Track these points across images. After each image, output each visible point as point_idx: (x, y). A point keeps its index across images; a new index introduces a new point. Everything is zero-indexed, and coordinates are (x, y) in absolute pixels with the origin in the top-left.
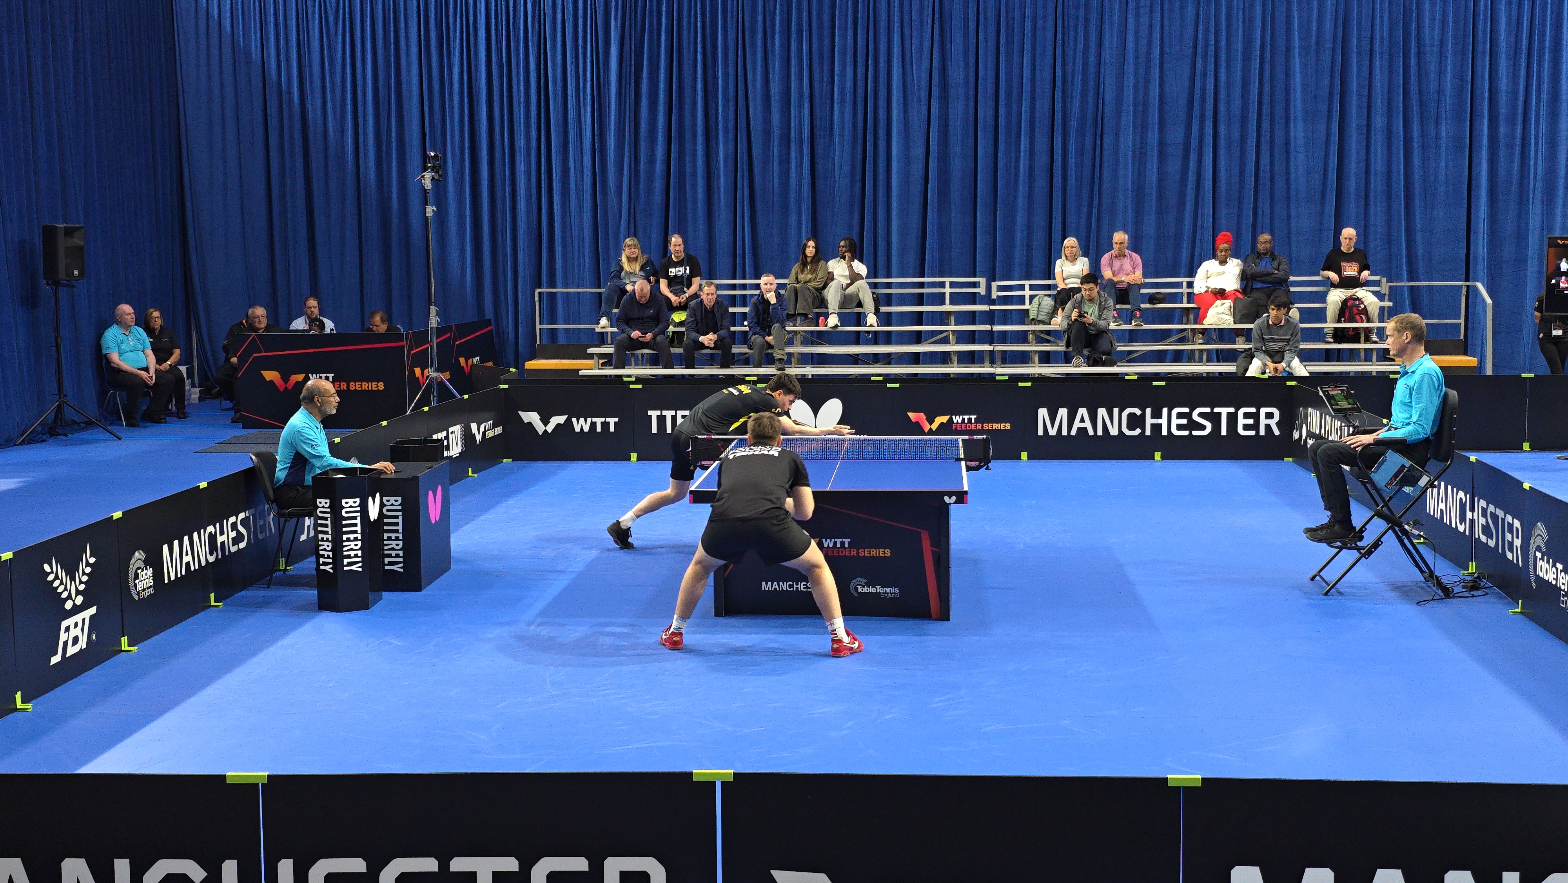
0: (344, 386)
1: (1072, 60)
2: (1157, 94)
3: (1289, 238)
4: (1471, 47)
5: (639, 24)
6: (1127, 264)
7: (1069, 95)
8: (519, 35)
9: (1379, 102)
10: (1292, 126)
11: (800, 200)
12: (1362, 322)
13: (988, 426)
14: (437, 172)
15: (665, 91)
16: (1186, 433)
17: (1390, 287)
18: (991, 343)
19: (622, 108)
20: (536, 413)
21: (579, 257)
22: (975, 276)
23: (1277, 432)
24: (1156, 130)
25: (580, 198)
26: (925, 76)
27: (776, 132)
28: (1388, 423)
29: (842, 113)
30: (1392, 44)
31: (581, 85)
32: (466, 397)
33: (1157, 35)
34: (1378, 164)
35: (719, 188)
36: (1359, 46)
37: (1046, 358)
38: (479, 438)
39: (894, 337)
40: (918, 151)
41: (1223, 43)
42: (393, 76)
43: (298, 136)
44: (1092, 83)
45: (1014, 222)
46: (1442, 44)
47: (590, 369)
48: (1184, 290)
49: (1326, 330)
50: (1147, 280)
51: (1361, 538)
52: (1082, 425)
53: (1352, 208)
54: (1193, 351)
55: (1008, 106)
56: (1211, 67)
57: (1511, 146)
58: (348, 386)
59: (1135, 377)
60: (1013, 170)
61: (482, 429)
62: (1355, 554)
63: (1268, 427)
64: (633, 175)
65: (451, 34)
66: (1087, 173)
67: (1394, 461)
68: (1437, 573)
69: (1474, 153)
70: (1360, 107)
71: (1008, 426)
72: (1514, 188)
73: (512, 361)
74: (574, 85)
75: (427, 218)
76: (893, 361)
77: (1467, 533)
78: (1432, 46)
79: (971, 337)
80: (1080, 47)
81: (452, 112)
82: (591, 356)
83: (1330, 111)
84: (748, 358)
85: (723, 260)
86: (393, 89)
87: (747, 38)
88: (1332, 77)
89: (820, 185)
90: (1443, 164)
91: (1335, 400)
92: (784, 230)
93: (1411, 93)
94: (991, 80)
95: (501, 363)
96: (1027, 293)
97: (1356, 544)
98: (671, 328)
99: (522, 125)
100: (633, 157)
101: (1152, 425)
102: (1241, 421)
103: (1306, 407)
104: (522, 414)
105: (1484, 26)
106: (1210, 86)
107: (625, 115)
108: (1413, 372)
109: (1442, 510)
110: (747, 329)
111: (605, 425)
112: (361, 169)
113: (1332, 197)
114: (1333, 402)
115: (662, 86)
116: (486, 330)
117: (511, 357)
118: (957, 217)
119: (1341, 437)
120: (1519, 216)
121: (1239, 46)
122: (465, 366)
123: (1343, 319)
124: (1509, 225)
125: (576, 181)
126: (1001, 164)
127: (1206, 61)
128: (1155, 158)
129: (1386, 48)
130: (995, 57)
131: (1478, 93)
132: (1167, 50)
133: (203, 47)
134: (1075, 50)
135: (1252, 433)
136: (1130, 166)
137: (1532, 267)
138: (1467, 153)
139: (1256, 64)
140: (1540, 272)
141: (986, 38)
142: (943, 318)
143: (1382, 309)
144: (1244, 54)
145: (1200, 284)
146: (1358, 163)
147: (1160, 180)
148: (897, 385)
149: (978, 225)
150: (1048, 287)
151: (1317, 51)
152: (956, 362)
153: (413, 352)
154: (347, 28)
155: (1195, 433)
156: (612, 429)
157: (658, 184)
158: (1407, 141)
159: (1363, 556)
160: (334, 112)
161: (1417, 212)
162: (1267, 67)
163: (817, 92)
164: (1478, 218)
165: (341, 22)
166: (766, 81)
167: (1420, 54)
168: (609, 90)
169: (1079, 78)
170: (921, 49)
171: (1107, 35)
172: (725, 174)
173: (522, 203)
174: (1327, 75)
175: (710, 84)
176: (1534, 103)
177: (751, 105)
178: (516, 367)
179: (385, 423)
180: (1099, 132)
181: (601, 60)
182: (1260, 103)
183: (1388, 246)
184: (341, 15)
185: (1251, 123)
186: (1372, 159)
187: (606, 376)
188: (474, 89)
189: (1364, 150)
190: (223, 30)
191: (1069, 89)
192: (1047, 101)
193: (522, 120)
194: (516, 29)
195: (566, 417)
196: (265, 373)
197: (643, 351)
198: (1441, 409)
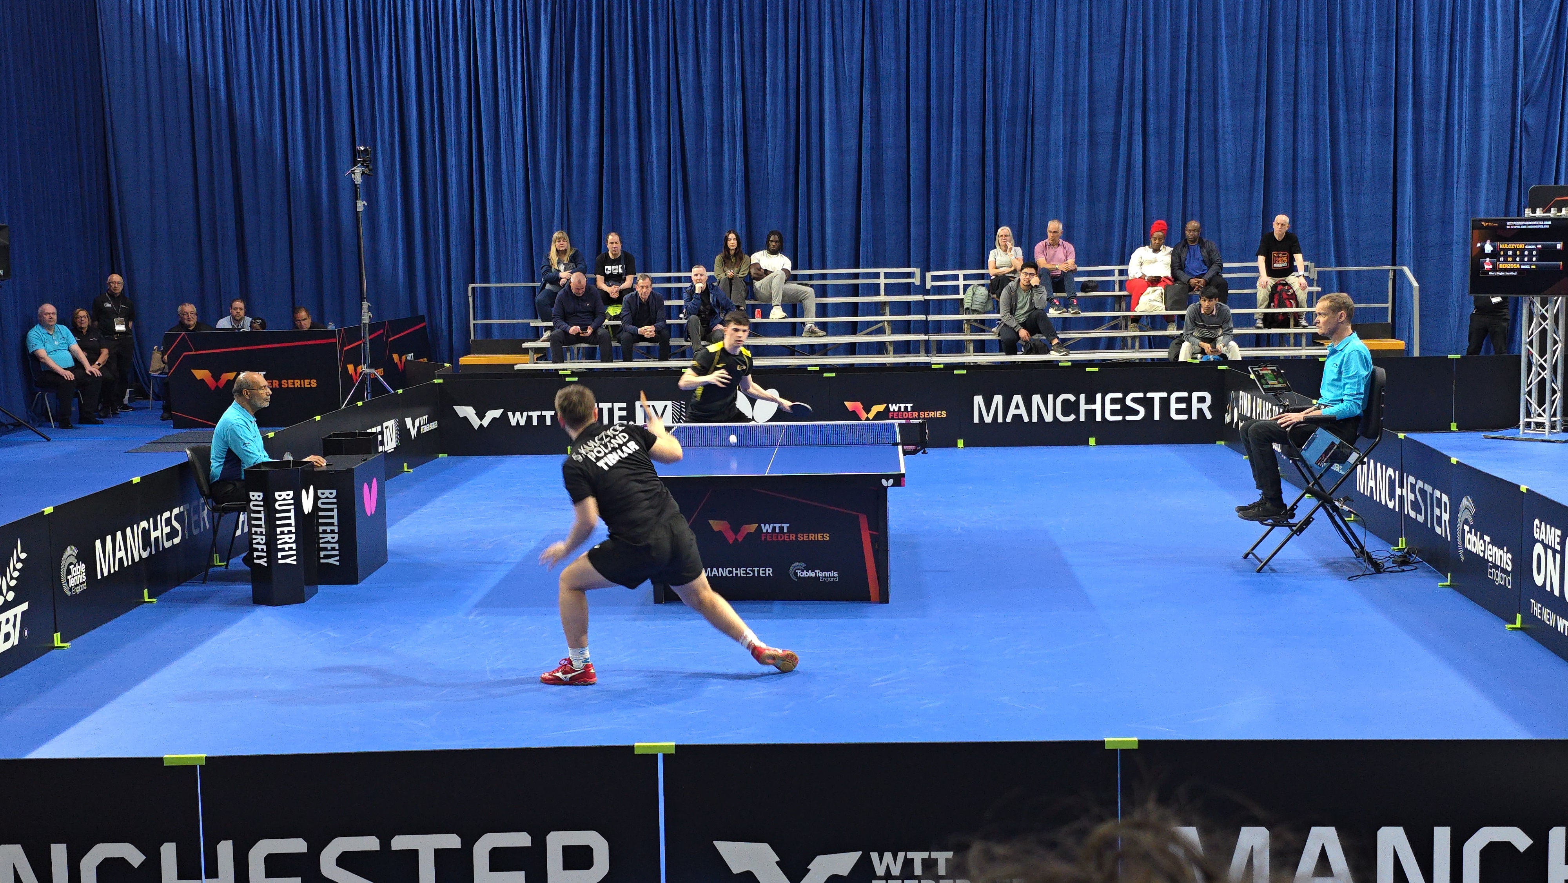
1: (1001, 50)
2: (1087, 84)
3: (1219, 224)
4: (1395, 33)
6: (1060, 252)
7: (1000, 86)
8: (448, 29)
9: (1305, 89)
10: (1220, 114)
11: (734, 191)
12: (1292, 307)
13: (925, 414)
14: (367, 167)
15: (596, 84)
16: (1120, 418)
17: (1319, 272)
18: (926, 333)
19: (554, 103)
20: (471, 408)
21: (512, 252)
22: (909, 267)
23: (1209, 416)
24: (1086, 119)
25: (512, 194)
26: (856, 67)
27: (709, 123)
29: (774, 105)
30: (1317, 31)
31: (512, 79)
32: (400, 391)
33: (1085, 26)
34: (1305, 151)
35: (652, 180)
36: (1285, 33)
37: (981, 347)
38: (413, 433)
40: (851, 143)
41: (1151, 32)
42: (321, 72)
43: (225, 133)
44: (1022, 75)
45: (947, 212)
46: (1367, 31)
47: (525, 364)
49: (1256, 317)
50: (1080, 269)
52: (1017, 412)
53: (1280, 196)
54: (1124, 339)
55: (940, 97)
56: (1139, 56)
57: (1435, 131)
58: (280, 384)
59: (1069, 364)
60: (946, 161)
61: (417, 424)
62: (1286, 531)
63: (1200, 411)
64: (565, 168)
65: (380, 30)
66: (1019, 161)
67: (1324, 439)
68: (1367, 549)
69: (1399, 140)
70: (1287, 94)
71: (944, 414)
72: (1439, 174)
73: (446, 358)
74: (504, 78)
75: (357, 213)
76: (829, 352)
77: (1397, 510)
78: (1357, 32)
79: (906, 327)
80: (1010, 36)
81: (382, 109)
82: (526, 351)
83: (1257, 98)
85: (657, 253)
86: (321, 84)
87: (678, 30)
88: (1259, 66)
89: (754, 176)
90: (1369, 150)
91: (1265, 380)
92: (718, 221)
93: (1337, 80)
94: (922, 73)
95: (435, 358)
96: (961, 282)
98: (607, 322)
99: (453, 119)
100: (565, 149)
101: (1087, 412)
102: (1174, 406)
103: (1237, 391)
104: (456, 408)
105: (1406, 13)
106: (1139, 75)
107: (557, 107)
108: (1341, 352)
109: (1371, 488)
110: (684, 321)
111: (542, 419)
112: (290, 164)
113: (1260, 187)
114: (1263, 382)
115: (593, 79)
116: (419, 326)
117: (445, 353)
118: (890, 208)
120: (1445, 199)
121: (1166, 35)
122: (399, 363)
123: (1272, 304)
124: (1434, 210)
125: (509, 177)
126: (933, 154)
127: (1135, 49)
128: (1086, 147)
129: (1311, 35)
130: (925, 48)
131: (1402, 79)
132: (1096, 40)
133: (127, 44)
134: (1005, 41)
135: (1184, 417)
136: (1061, 155)
137: (1457, 251)
138: (1392, 138)
139: (1183, 53)
140: (1465, 256)
141: (916, 29)
142: (878, 309)
143: (1310, 294)
144: (1172, 42)
145: (1133, 272)
146: (1285, 150)
147: (1091, 169)
148: (834, 375)
149: (912, 216)
150: (982, 277)
151: (1245, 40)
152: (891, 353)
153: (345, 349)
154: (274, 21)
155: (1128, 418)
156: (548, 422)
157: (591, 177)
158: (1334, 127)
159: (1295, 533)
160: (262, 109)
161: (1344, 197)
162: (1195, 55)
163: (749, 84)
164: (1403, 202)
165: (267, 17)
166: (698, 73)
167: (1345, 41)
168: (540, 84)
169: (1009, 68)
170: (852, 41)
171: (1036, 25)
172: (658, 167)
173: (454, 198)
174: (1254, 62)
175: (641, 77)
176: (1457, 88)
177: (683, 97)
178: (450, 362)
179: (318, 418)
180: (1030, 120)
181: (531, 55)
182: (1188, 92)
183: (1315, 232)
184: (267, 10)
185: (1179, 111)
186: (1300, 143)
187: (542, 370)
188: (403, 84)
189: (1292, 137)
190: (147, 27)
191: (1000, 77)
192: (978, 90)
193: (452, 114)
194: (445, 23)
195: (502, 410)
196: (195, 371)
197: (579, 345)
198: (1369, 386)
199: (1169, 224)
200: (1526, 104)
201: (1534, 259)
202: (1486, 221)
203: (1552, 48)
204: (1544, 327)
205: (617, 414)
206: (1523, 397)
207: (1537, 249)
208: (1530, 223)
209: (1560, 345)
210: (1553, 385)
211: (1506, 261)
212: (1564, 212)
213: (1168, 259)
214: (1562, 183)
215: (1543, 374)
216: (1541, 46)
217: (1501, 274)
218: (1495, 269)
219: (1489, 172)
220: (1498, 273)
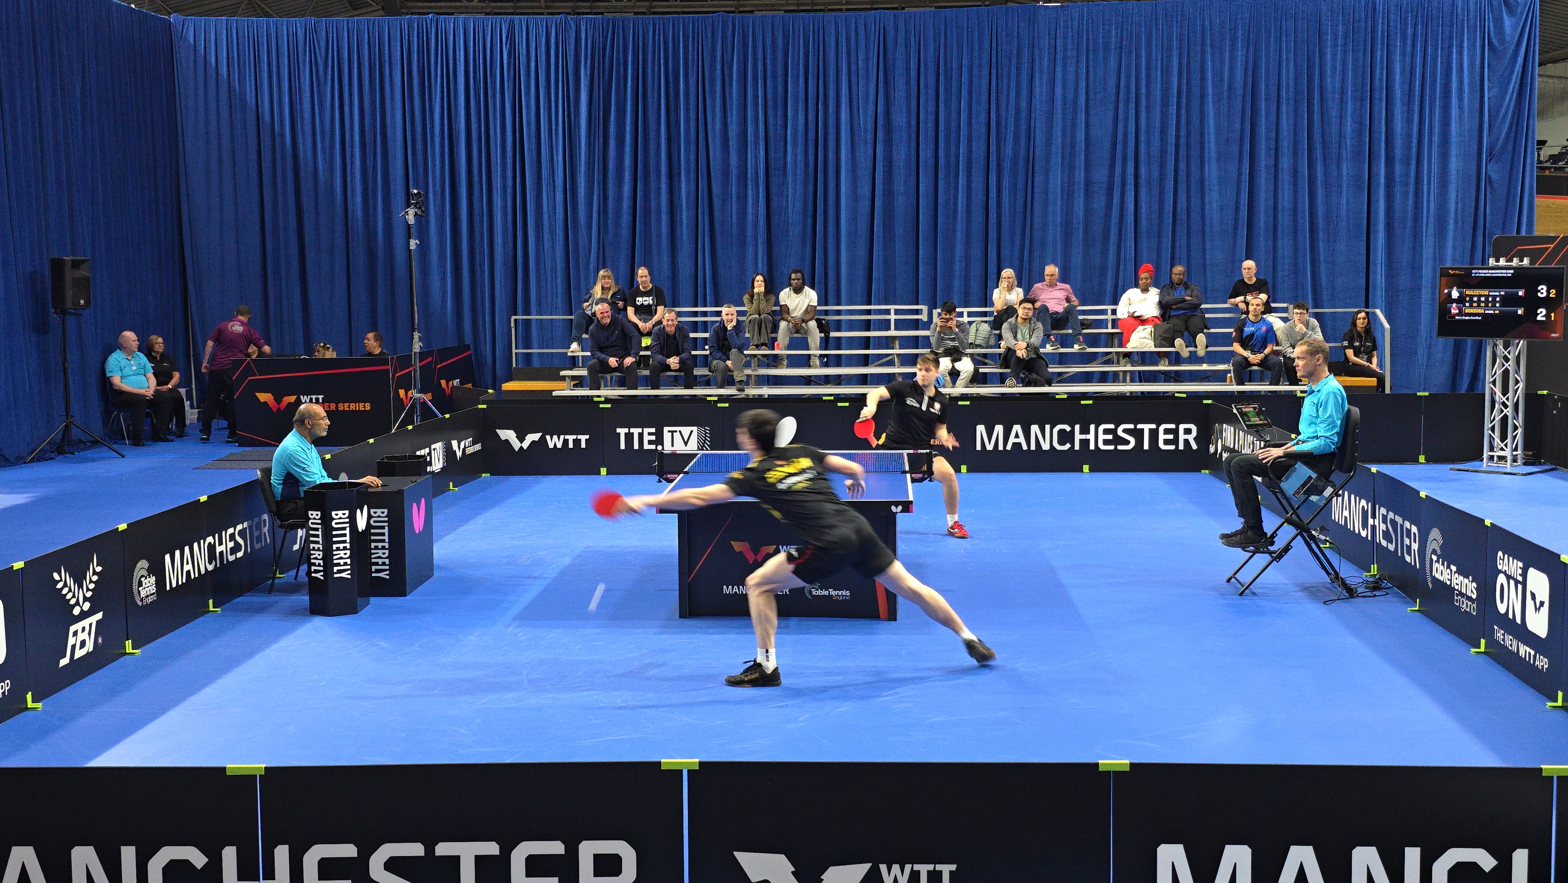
0: (333, 406)
1: (1005, 106)
2: (1083, 137)
3: (1203, 270)
4: (1369, 94)
5: (607, 72)
7: (1003, 139)
8: (495, 81)
9: (1286, 144)
10: (1207, 167)
11: (756, 233)
14: (420, 208)
15: (631, 134)
16: (1112, 447)
19: (592, 150)
20: (512, 432)
21: (552, 287)
22: (917, 304)
23: (1194, 447)
24: (1083, 170)
25: (552, 233)
26: (870, 121)
27: (734, 172)
28: (1296, 438)
29: (795, 154)
30: (1297, 92)
31: (554, 128)
32: (447, 416)
33: (1083, 85)
34: (1285, 202)
35: (681, 223)
36: (1267, 94)
37: (983, 379)
38: (459, 454)
39: (843, 360)
40: (865, 189)
41: (1143, 91)
42: (378, 121)
43: (290, 175)
44: (1023, 127)
45: (953, 254)
47: (563, 390)
48: (1109, 317)
51: (1272, 543)
52: (1017, 440)
53: (1262, 242)
54: (1116, 374)
55: (948, 148)
56: (1132, 112)
57: (1407, 184)
58: (337, 407)
59: (1065, 396)
60: (952, 207)
61: (462, 446)
62: (1267, 558)
63: (1186, 442)
64: (601, 210)
65: (433, 81)
66: (1020, 209)
67: (1303, 472)
68: (1342, 575)
69: (1373, 192)
70: (1268, 149)
72: (1409, 224)
73: (490, 384)
74: (547, 128)
75: (410, 250)
76: (843, 382)
77: (1369, 538)
78: (1334, 93)
80: (1013, 94)
81: (433, 154)
82: (563, 378)
83: (1241, 153)
84: (709, 380)
85: (685, 289)
86: (378, 132)
87: (707, 86)
88: (1243, 121)
89: (775, 220)
90: (1344, 201)
91: (1248, 417)
92: (742, 260)
93: (1315, 138)
94: (931, 125)
95: (481, 385)
97: (1267, 549)
99: (499, 164)
100: (602, 195)
101: (1081, 440)
102: (1162, 437)
103: (1221, 423)
104: (499, 431)
105: (1380, 74)
106: (1132, 129)
107: (594, 157)
108: (1319, 391)
109: (1346, 518)
110: (708, 352)
111: (577, 442)
112: (349, 208)
113: (1243, 232)
114: (1246, 418)
115: (628, 129)
116: (465, 355)
117: (489, 380)
118: (900, 250)
119: (1253, 451)
120: (1414, 247)
121: (1158, 94)
122: (446, 388)
124: (1404, 257)
125: (549, 217)
126: (940, 200)
127: (1128, 106)
128: (1082, 195)
129: (1291, 95)
130: (934, 102)
131: (1375, 135)
132: (1092, 97)
133: (201, 92)
134: (1008, 95)
135: (1172, 447)
136: (1059, 203)
137: (1425, 295)
138: (1366, 190)
139: (1173, 109)
140: (1433, 299)
141: (926, 86)
142: (888, 342)
144: (1162, 101)
145: (1123, 310)
146: (1267, 200)
147: (1086, 216)
148: (847, 404)
149: (920, 257)
150: (985, 314)
151: (1229, 97)
153: (397, 375)
154: (336, 74)
155: (1120, 447)
156: (583, 445)
157: (626, 219)
158: (1312, 180)
159: (1274, 559)
160: (324, 153)
161: (1321, 245)
162: (1183, 112)
163: (771, 135)
164: (1376, 249)
165: (330, 69)
166: (725, 125)
167: (1322, 100)
168: (579, 132)
169: (1012, 121)
170: (867, 96)
171: (1037, 83)
172: (688, 210)
173: (499, 238)
174: (1238, 120)
175: (673, 128)
176: (1426, 145)
177: (711, 146)
178: (494, 389)
179: (371, 441)
180: (1030, 171)
181: (572, 105)
182: (1177, 146)
183: (1294, 276)
184: (330, 63)
185: (1168, 163)
186: (1280, 196)
187: (577, 397)
188: (454, 132)
189: (1272, 188)
190: (219, 77)
191: (1003, 132)
192: (983, 143)
193: (499, 159)
194: (493, 76)
195: (540, 434)
196: (259, 395)
197: (612, 374)
198: (1344, 421)
199: (1158, 268)
200: (1490, 160)
201: (1498, 305)
202: (1453, 269)
203: (1515, 108)
204: (1507, 368)
205: (647, 438)
206: (1487, 432)
207: (1500, 296)
208: (1494, 271)
209: (1521, 385)
210: (1515, 421)
211: (1471, 306)
212: (1526, 261)
213: (1157, 299)
214: (1523, 233)
215: (1505, 411)
216: (1505, 106)
217: (1467, 318)
218: (1461, 313)
219: (1456, 222)
220: (1464, 318)
